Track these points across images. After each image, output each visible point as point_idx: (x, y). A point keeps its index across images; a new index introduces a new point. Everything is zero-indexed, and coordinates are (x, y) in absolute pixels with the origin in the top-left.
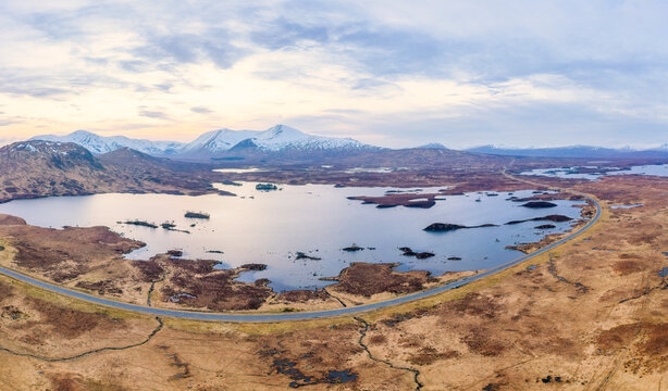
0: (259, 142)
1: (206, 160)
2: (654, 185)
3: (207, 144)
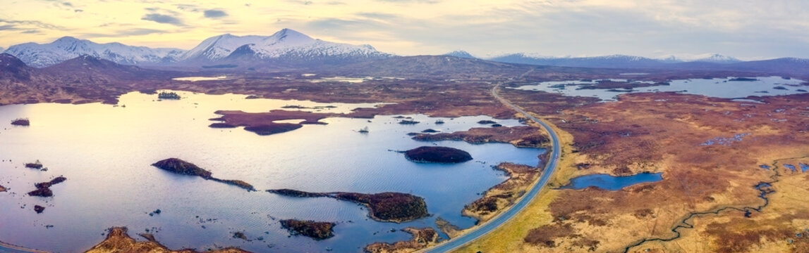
0: (257, 48)
3: (206, 51)
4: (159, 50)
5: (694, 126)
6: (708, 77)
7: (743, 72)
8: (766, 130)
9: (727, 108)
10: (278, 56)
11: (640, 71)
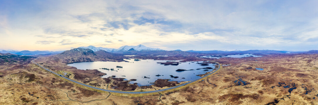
0: (135, 49)
1: (122, 53)
2: (233, 60)
3: (122, 49)
4: (110, 49)
5: (233, 61)
6: (234, 54)
7: (241, 53)
8: (243, 61)
9: (238, 59)
10: (140, 51)
11: (221, 54)
